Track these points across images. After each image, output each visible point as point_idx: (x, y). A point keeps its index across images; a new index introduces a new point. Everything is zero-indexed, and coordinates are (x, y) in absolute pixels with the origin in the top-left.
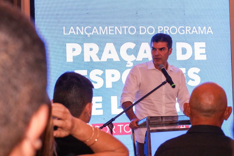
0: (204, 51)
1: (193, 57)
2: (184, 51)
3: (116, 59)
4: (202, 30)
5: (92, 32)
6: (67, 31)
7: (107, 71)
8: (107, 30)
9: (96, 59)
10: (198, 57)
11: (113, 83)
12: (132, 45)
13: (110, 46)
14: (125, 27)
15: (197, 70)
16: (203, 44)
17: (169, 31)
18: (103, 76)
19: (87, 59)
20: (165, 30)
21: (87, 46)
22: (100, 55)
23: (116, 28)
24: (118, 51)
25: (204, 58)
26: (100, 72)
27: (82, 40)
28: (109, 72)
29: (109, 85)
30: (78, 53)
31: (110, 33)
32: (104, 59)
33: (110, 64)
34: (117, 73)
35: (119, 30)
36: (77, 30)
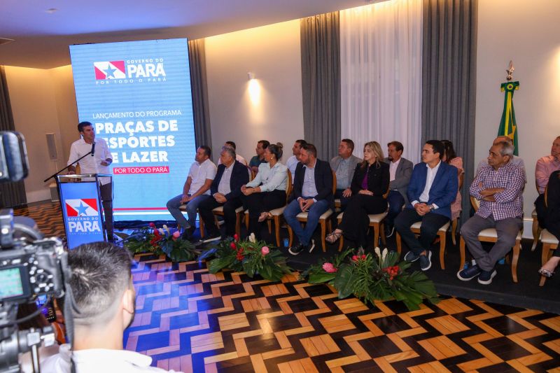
0: (176, 125)
1: (169, 129)
2: (163, 126)
3: (124, 131)
4: (175, 113)
5: (108, 116)
6: (95, 116)
7: (119, 139)
8: (116, 115)
9: (112, 132)
10: (172, 129)
11: (123, 145)
12: (132, 123)
13: (119, 124)
14: (127, 113)
15: (173, 137)
16: (175, 121)
17: (153, 114)
18: (117, 141)
19: (107, 132)
20: (151, 114)
21: (107, 124)
22: (114, 129)
23: (122, 113)
24: (124, 127)
25: (176, 129)
26: (115, 139)
27: (103, 121)
28: (120, 139)
29: (121, 147)
30: (102, 128)
31: (119, 117)
32: (117, 132)
33: (120, 134)
34: (124, 139)
35: (124, 115)
36: (100, 116)
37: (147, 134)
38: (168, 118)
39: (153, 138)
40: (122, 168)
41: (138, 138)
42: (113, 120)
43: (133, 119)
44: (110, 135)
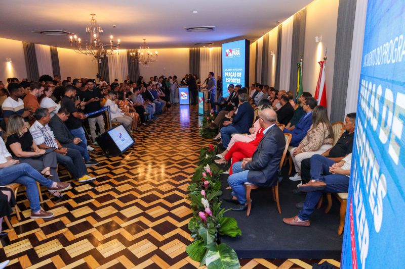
4: (241, 70)
15: (240, 79)
36: (226, 70)
38: (239, 72)
39: (236, 79)
42: (229, 72)
43: (233, 71)
44: (228, 77)
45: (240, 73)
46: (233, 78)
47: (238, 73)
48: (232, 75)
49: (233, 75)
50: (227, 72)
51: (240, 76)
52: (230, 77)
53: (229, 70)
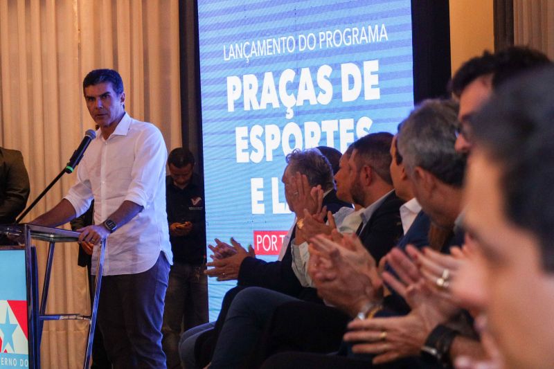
0: (376, 80)
1: (362, 93)
2: (351, 82)
4: (374, 34)
5: (250, 53)
7: (267, 129)
13: (268, 79)
14: (283, 38)
16: (375, 65)
17: (332, 40)
20: (328, 39)
22: (259, 96)
23: (274, 41)
24: (277, 87)
26: (260, 131)
29: (269, 156)
31: (268, 54)
34: (276, 131)
35: (277, 46)
36: (236, 51)
37: (319, 113)
40: (270, 233)
41: (302, 127)
42: (257, 66)
43: (296, 60)
44: (252, 118)
45: (372, 66)
46: (302, 114)
47: (348, 69)
48: (293, 87)
49: (306, 93)
50: (241, 67)
51: (373, 95)
52: (275, 116)
53: (262, 48)
